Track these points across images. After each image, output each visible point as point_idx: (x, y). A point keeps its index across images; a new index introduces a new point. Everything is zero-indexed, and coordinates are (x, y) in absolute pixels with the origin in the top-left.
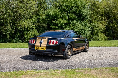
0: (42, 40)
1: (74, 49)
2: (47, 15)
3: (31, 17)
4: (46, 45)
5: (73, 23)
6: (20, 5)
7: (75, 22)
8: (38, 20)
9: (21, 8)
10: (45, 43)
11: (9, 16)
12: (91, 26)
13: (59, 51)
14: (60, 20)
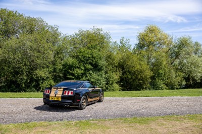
0: (57, 90)
1: (89, 100)
2: (63, 65)
3: (48, 67)
4: (61, 96)
5: (89, 73)
6: (36, 54)
7: (91, 72)
8: (55, 69)
9: (38, 57)
10: (60, 93)
11: (25, 65)
12: (106, 76)
13: (74, 102)
14: (77, 69)
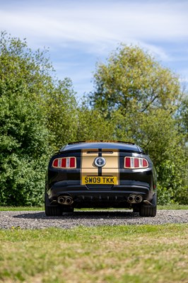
0: (100, 155)
4: (117, 171)
5: (10, 162)
7: (14, 157)
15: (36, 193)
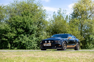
12: (37, 39)
15: (30, 46)
